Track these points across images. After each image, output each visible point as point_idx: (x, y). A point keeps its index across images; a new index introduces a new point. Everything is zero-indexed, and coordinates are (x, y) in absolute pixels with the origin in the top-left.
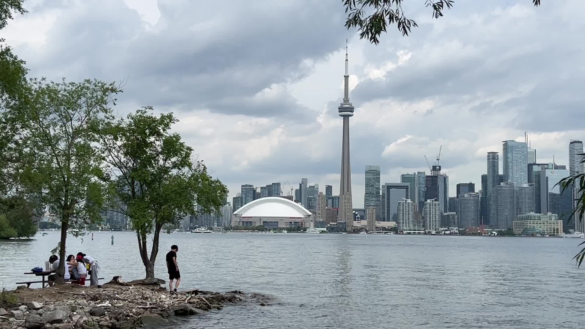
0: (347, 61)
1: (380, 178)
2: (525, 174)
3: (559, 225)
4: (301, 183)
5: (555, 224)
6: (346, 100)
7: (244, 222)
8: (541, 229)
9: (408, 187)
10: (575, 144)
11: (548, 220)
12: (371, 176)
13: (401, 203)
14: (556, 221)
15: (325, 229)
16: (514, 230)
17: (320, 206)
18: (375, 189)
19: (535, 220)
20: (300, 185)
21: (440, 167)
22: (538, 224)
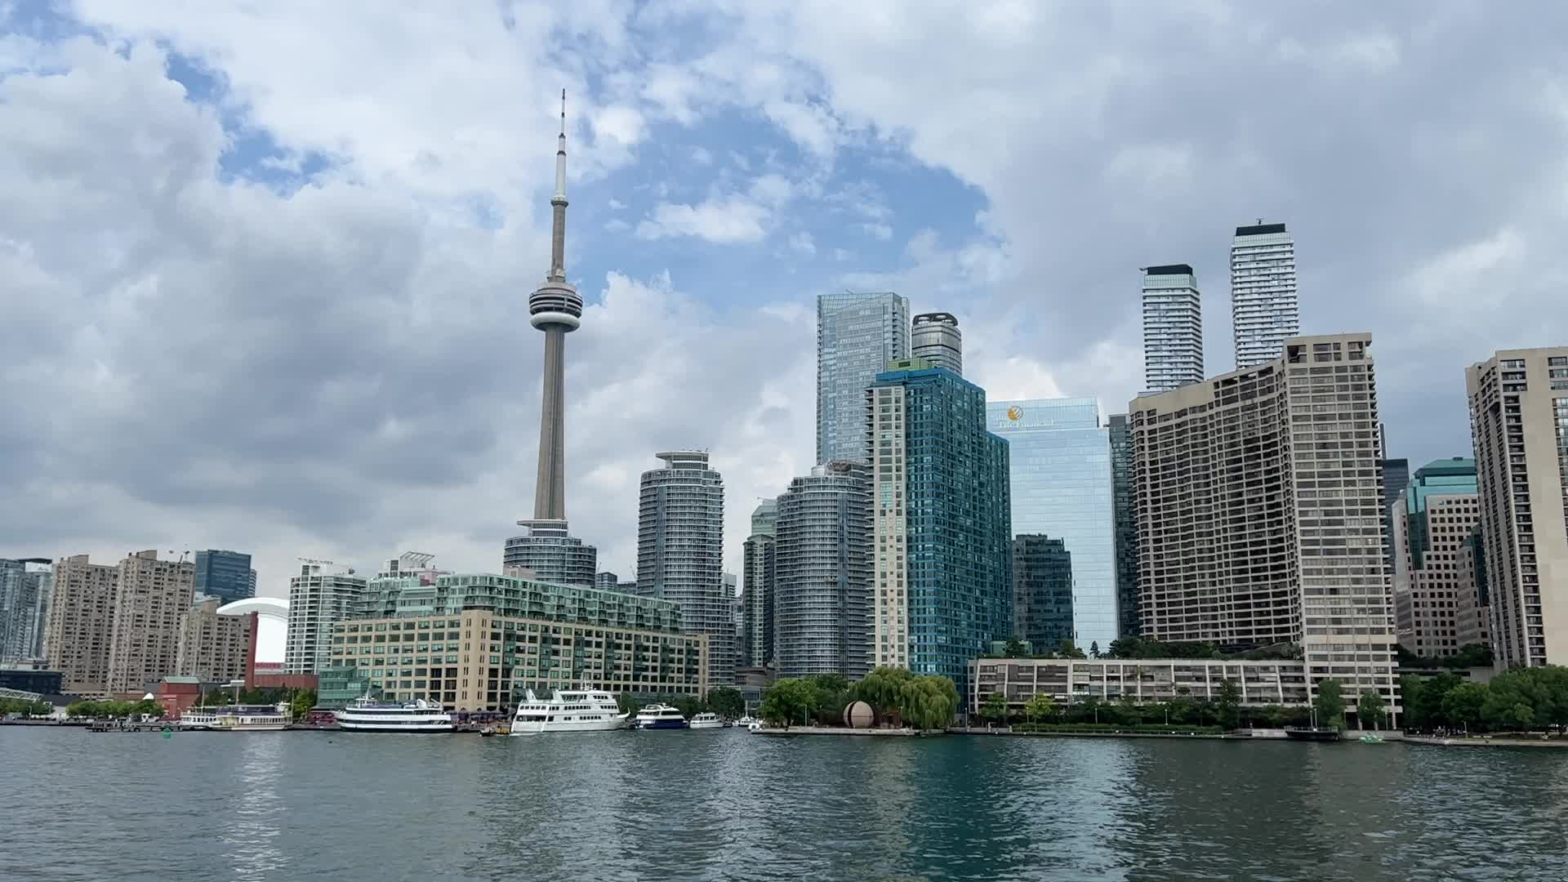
0: (561, 156)
5: (442, 638)
6: (557, 274)
22: (372, 644)
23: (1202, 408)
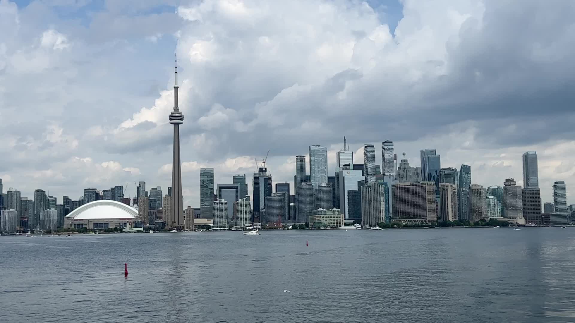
0: (176, 74)
1: (213, 179)
2: (325, 174)
3: (341, 218)
4: (138, 186)
5: (337, 218)
6: (176, 108)
7: (76, 224)
8: (326, 223)
9: (238, 187)
10: (368, 148)
11: (332, 215)
12: (205, 178)
13: (216, 203)
14: (338, 215)
15: (142, 229)
16: (309, 224)
17: (142, 208)
18: (209, 190)
19: (322, 214)
20: (138, 188)
21: (266, 169)
22: (324, 218)
23: (408, 186)
